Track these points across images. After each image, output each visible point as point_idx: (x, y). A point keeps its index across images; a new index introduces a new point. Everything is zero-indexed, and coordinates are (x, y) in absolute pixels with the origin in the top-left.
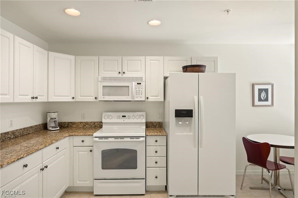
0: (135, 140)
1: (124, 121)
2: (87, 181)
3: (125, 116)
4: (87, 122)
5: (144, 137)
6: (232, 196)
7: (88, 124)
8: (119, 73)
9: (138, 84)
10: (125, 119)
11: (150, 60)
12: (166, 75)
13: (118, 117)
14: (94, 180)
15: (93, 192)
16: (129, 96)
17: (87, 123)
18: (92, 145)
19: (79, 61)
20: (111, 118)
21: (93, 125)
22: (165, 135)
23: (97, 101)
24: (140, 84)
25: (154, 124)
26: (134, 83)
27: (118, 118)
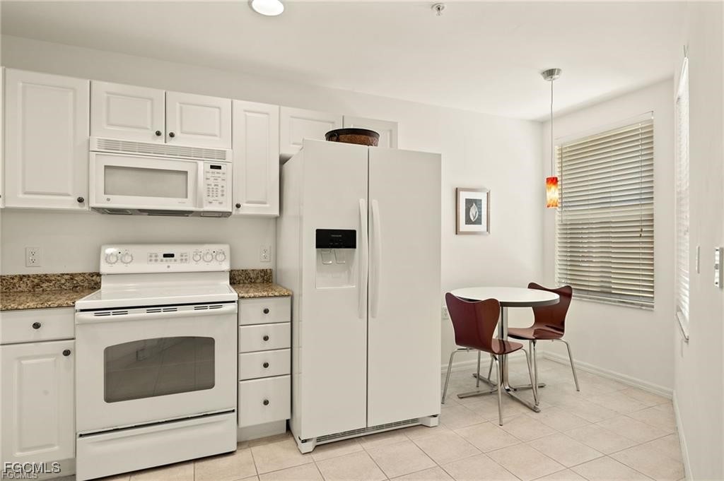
0: (209, 310)
1: (169, 267)
2: (51, 445)
3: (172, 256)
4: (46, 275)
5: (234, 302)
6: (435, 416)
7: (49, 281)
8: (158, 134)
9: (212, 167)
10: (173, 262)
11: (245, 111)
12: (286, 152)
13: (151, 256)
14: (79, 440)
15: (74, 475)
16: (187, 197)
17: (45, 278)
18: (72, 336)
19: (21, 84)
20: (130, 260)
21: (68, 284)
22: (288, 296)
23: (86, 208)
24: (219, 168)
25: (252, 275)
26: (201, 164)
27: (151, 260)
